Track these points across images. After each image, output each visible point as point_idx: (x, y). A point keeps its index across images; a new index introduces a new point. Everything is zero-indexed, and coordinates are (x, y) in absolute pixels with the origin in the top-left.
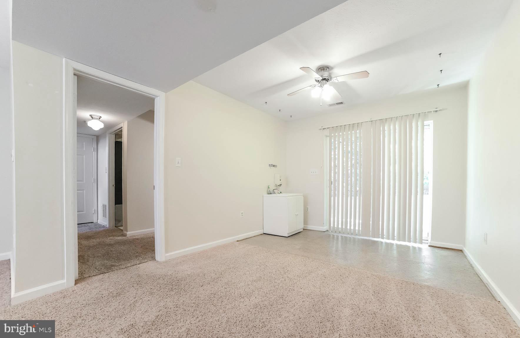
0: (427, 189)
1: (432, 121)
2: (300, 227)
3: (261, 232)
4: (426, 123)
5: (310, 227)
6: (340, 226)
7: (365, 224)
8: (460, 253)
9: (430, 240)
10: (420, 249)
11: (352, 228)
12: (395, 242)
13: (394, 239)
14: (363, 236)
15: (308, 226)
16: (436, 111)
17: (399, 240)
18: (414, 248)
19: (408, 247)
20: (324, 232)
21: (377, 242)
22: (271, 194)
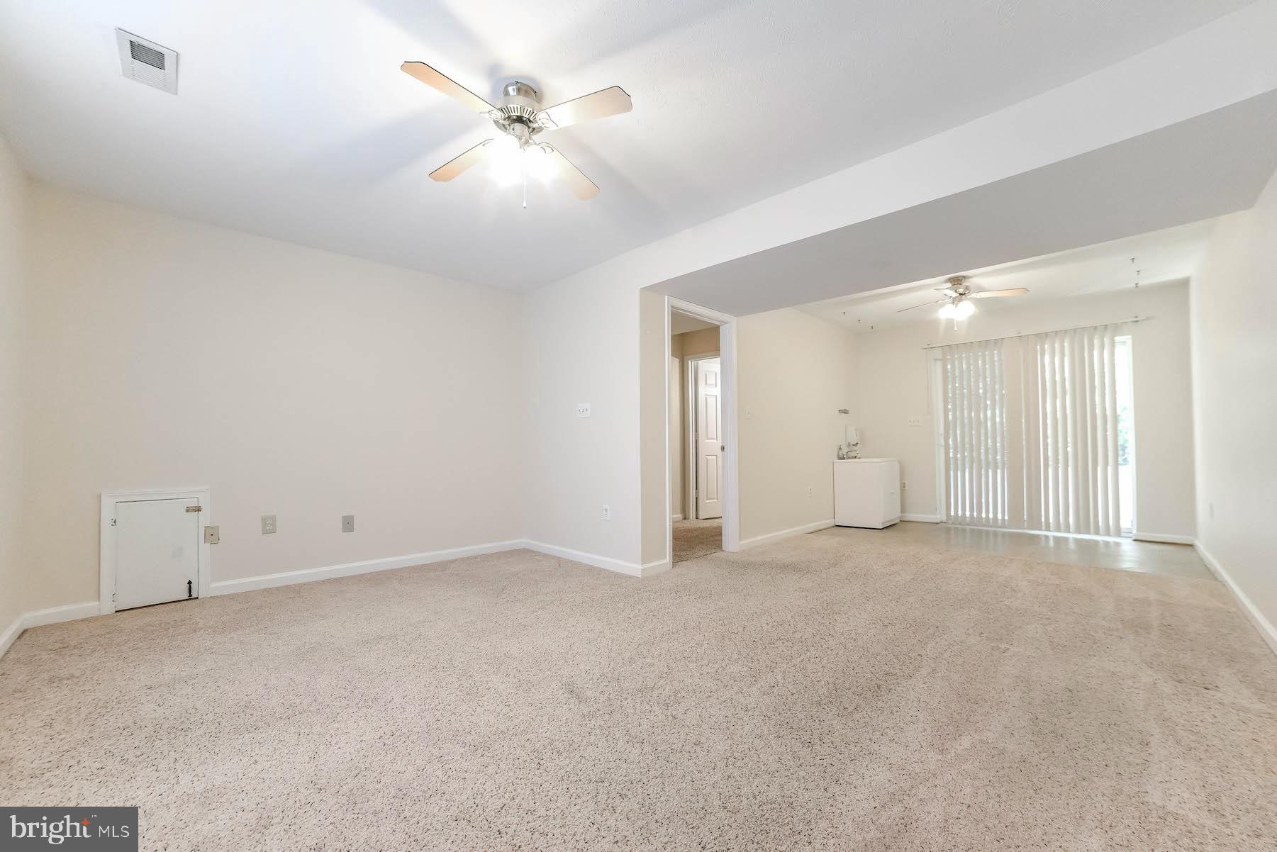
0: (1124, 448)
1: (1130, 337)
2: (894, 515)
3: (830, 522)
4: (1117, 339)
5: (911, 516)
6: (968, 514)
7: (1015, 508)
8: (1188, 549)
9: (1135, 532)
10: (1118, 544)
11: (991, 516)
12: (1071, 536)
13: (1068, 531)
14: (1010, 528)
15: (907, 515)
16: (1137, 321)
17: (1078, 531)
18: (1107, 544)
19: (1096, 542)
20: (937, 523)
21: (1038, 536)
22: (844, 459)
